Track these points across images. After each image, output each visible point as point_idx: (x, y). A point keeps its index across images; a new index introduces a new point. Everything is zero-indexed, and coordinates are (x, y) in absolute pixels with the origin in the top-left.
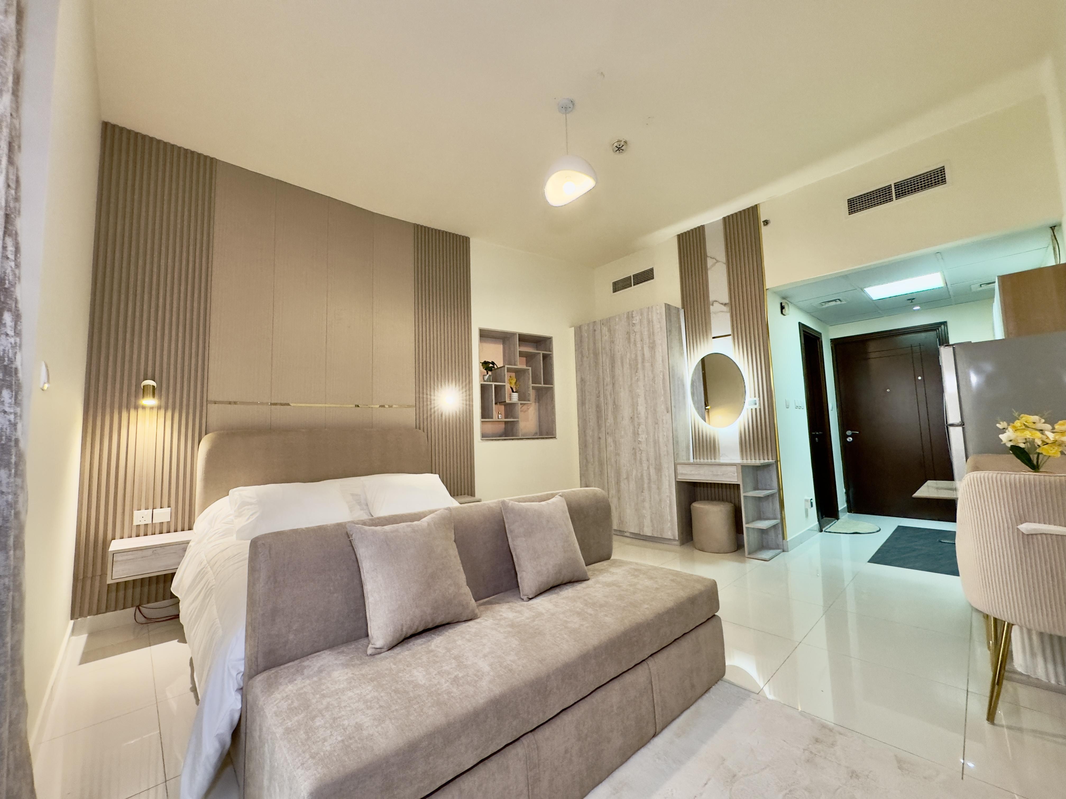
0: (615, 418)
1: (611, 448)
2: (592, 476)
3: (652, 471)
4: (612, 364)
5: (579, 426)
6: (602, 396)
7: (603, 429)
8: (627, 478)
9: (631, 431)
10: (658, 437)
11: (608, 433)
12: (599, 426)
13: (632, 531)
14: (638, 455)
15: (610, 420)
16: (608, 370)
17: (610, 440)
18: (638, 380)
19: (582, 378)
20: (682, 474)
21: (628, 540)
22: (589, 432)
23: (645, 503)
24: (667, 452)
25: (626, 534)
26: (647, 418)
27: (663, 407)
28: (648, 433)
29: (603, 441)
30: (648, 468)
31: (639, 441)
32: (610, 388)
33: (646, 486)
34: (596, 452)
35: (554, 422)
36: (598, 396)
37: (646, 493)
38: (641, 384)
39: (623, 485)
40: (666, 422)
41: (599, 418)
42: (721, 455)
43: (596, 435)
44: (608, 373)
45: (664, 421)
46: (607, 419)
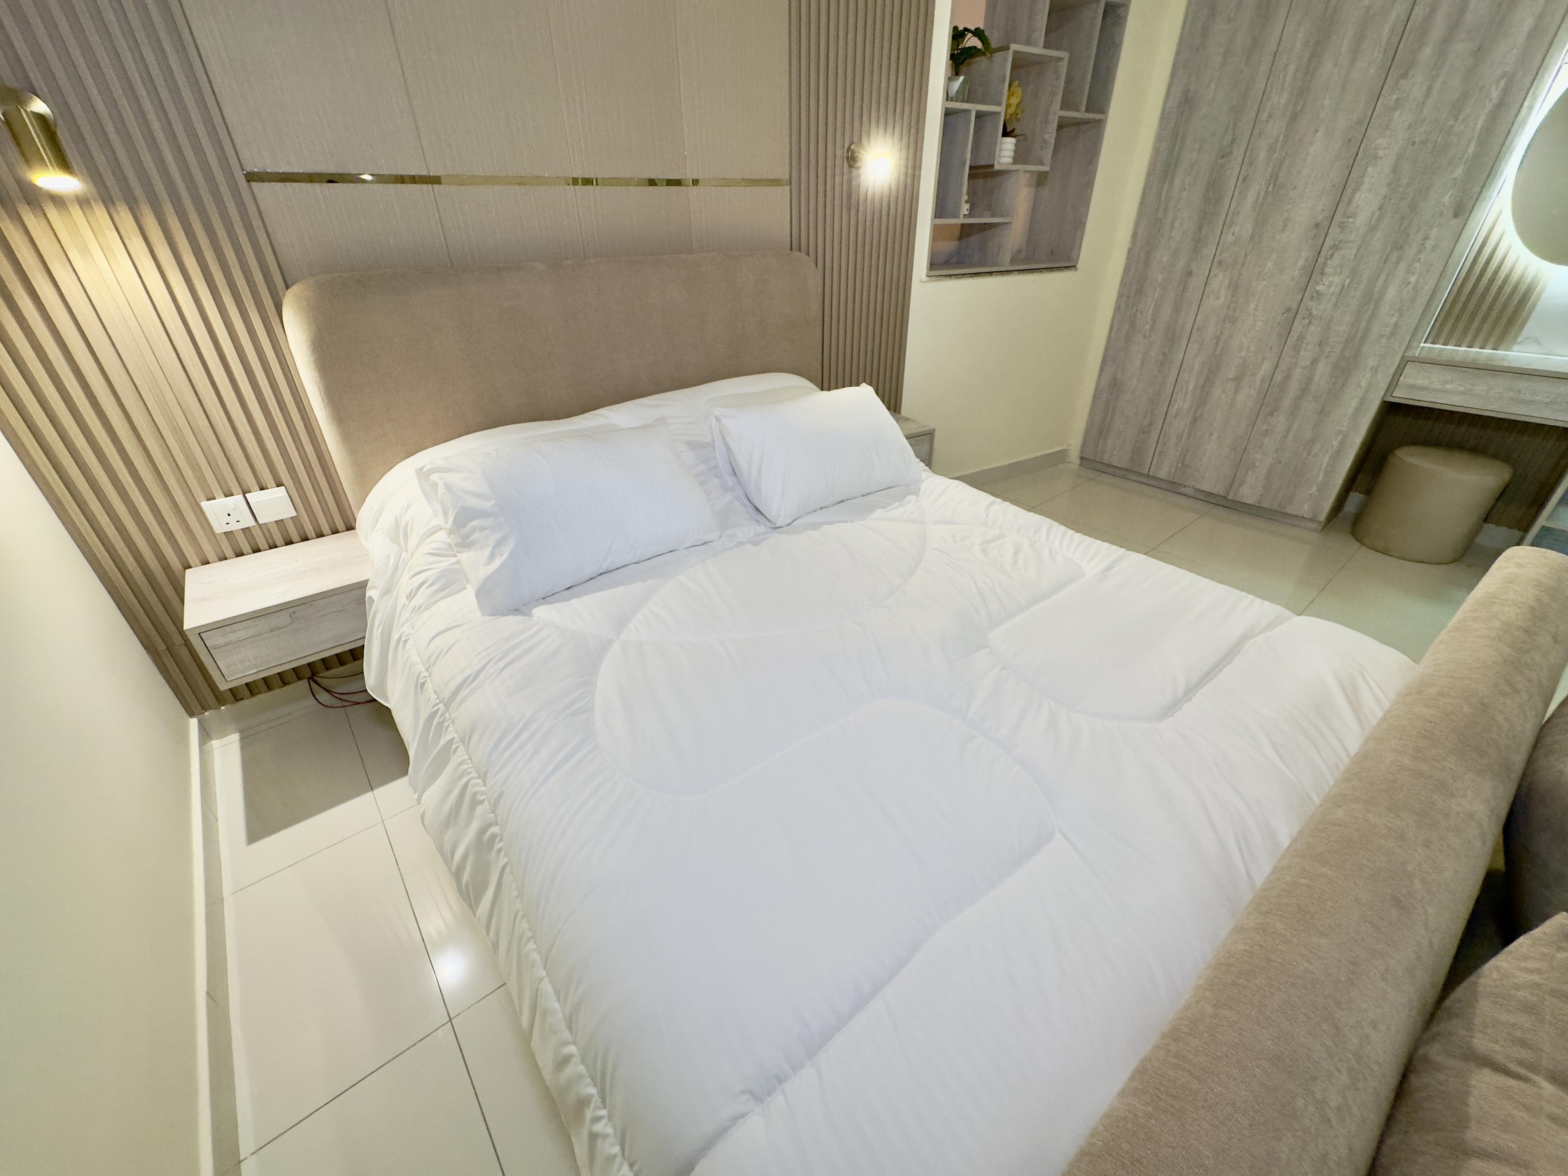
0: (1260, 223)
1: (1217, 301)
2: (1138, 363)
3: (1323, 369)
4: (1318, 42)
5: (1135, 235)
6: (1238, 153)
7: (1209, 251)
8: (1238, 380)
9: (1301, 262)
10: (1385, 286)
11: (1220, 263)
12: (1198, 244)
13: (1206, 487)
14: (1298, 327)
15: (1244, 226)
16: (1292, 68)
17: (1220, 281)
18: (1398, 104)
19: (1186, 92)
20: (1412, 387)
21: (1183, 501)
22: (1162, 256)
23: (1267, 439)
24: (1396, 326)
25: (1183, 490)
26: (1372, 229)
27: (1446, 199)
28: (1354, 274)
29: (1196, 283)
30: (1315, 362)
31: (1317, 292)
32: (1275, 128)
33: (1287, 402)
34: (1166, 312)
35: (1080, 224)
36: (1225, 154)
37: (1280, 421)
38: (1401, 120)
39: (1219, 393)
40: (1434, 248)
41: (1205, 218)
42: (1519, 339)
43: (1181, 265)
44: (1289, 78)
45: (1429, 244)
46: (1232, 223)
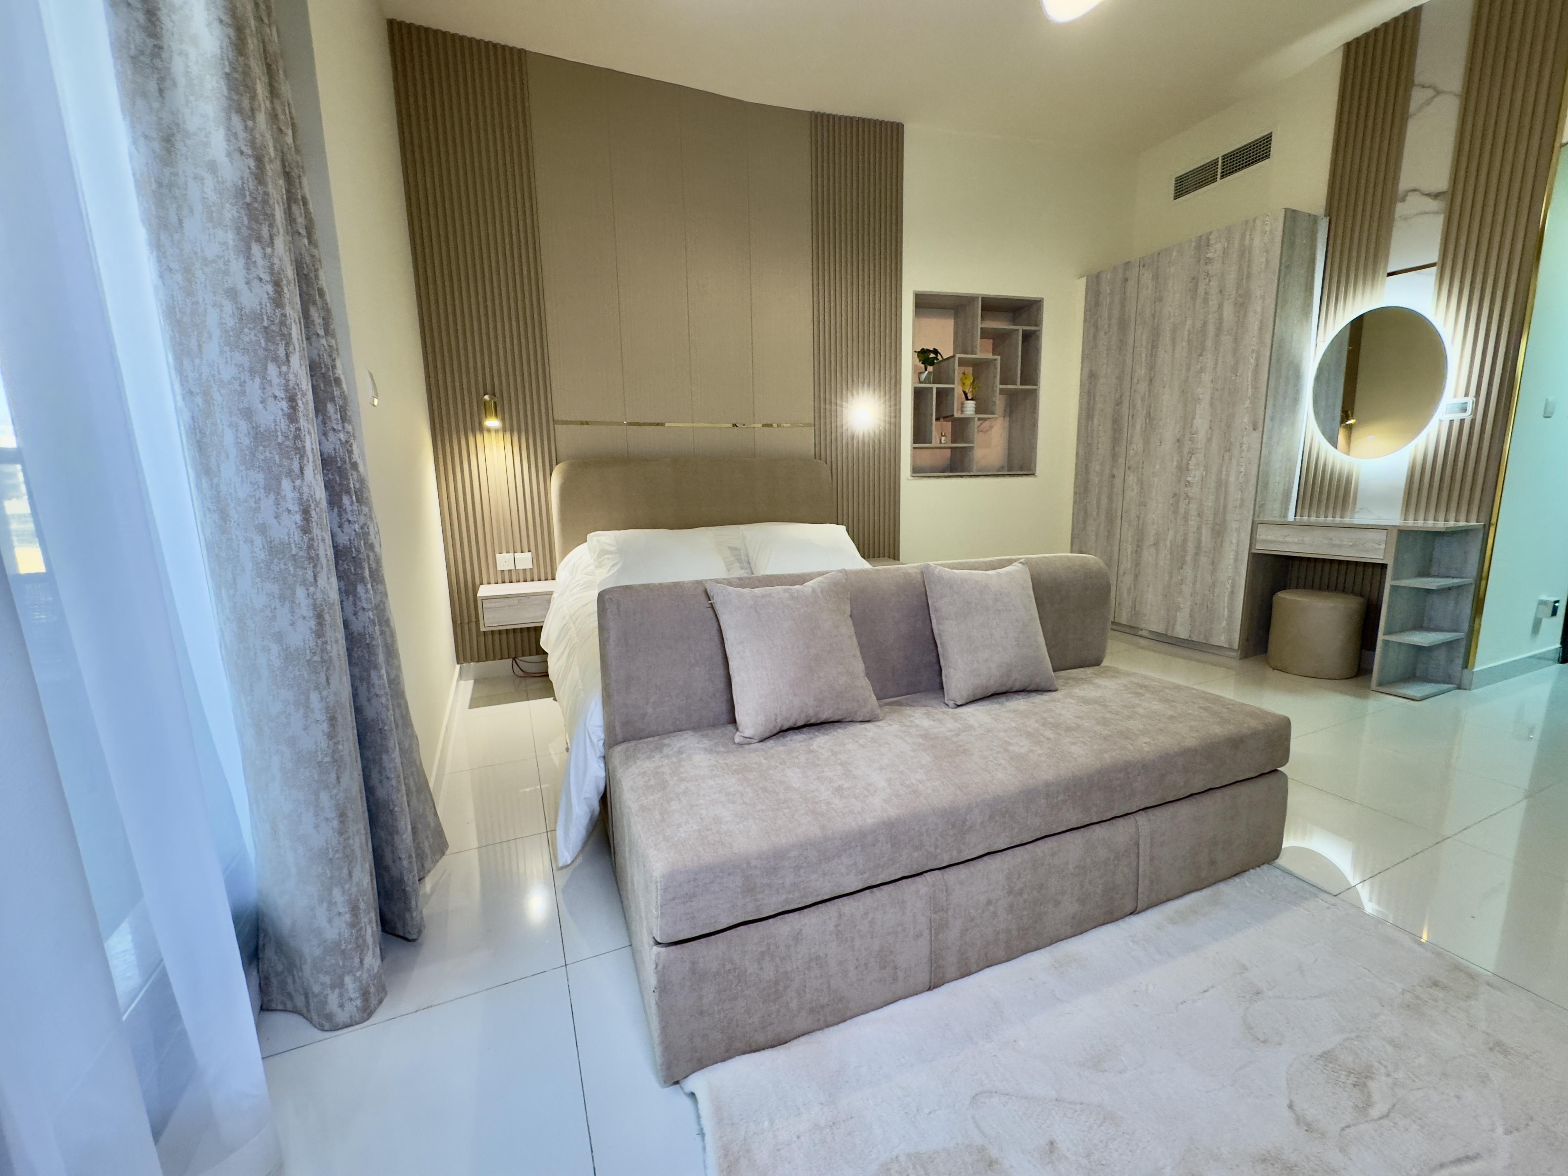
0: (1147, 442)
1: (1132, 494)
2: (1093, 537)
3: (1206, 533)
4: (1153, 341)
5: (1077, 454)
6: (1126, 404)
7: (1121, 460)
8: (1156, 544)
9: (1175, 463)
10: (1228, 475)
11: (1129, 468)
12: (1114, 456)
13: (1154, 628)
14: (1182, 506)
15: (1138, 445)
16: (1144, 355)
17: (1132, 479)
18: (1202, 370)
19: (1091, 371)
20: (1265, 541)
21: (1143, 642)
22: (1096, 466)
23: (1183, 586)
24: (1242, 500)
25: (1140, 633)
26: (1209, 440)
27: (1246, 420)
28: (1207, 468)
29: (1118, 482)
30: (1199, 528)
31: (1188, 481)
32: (1143, 387)
33: (1189, 558)
34: (1104, 501)
35: (1033, 448)
36: (1119, 403)
37: (1188, 571)
38: (1206, 377)
39: (1148, 556)
40: (1249, 448)
41: (1115, 440)
42: (1357, 510)
43: (1107, 472)
44: (1144, 359)
45: (1244, 447)
46: (1131, 443)
